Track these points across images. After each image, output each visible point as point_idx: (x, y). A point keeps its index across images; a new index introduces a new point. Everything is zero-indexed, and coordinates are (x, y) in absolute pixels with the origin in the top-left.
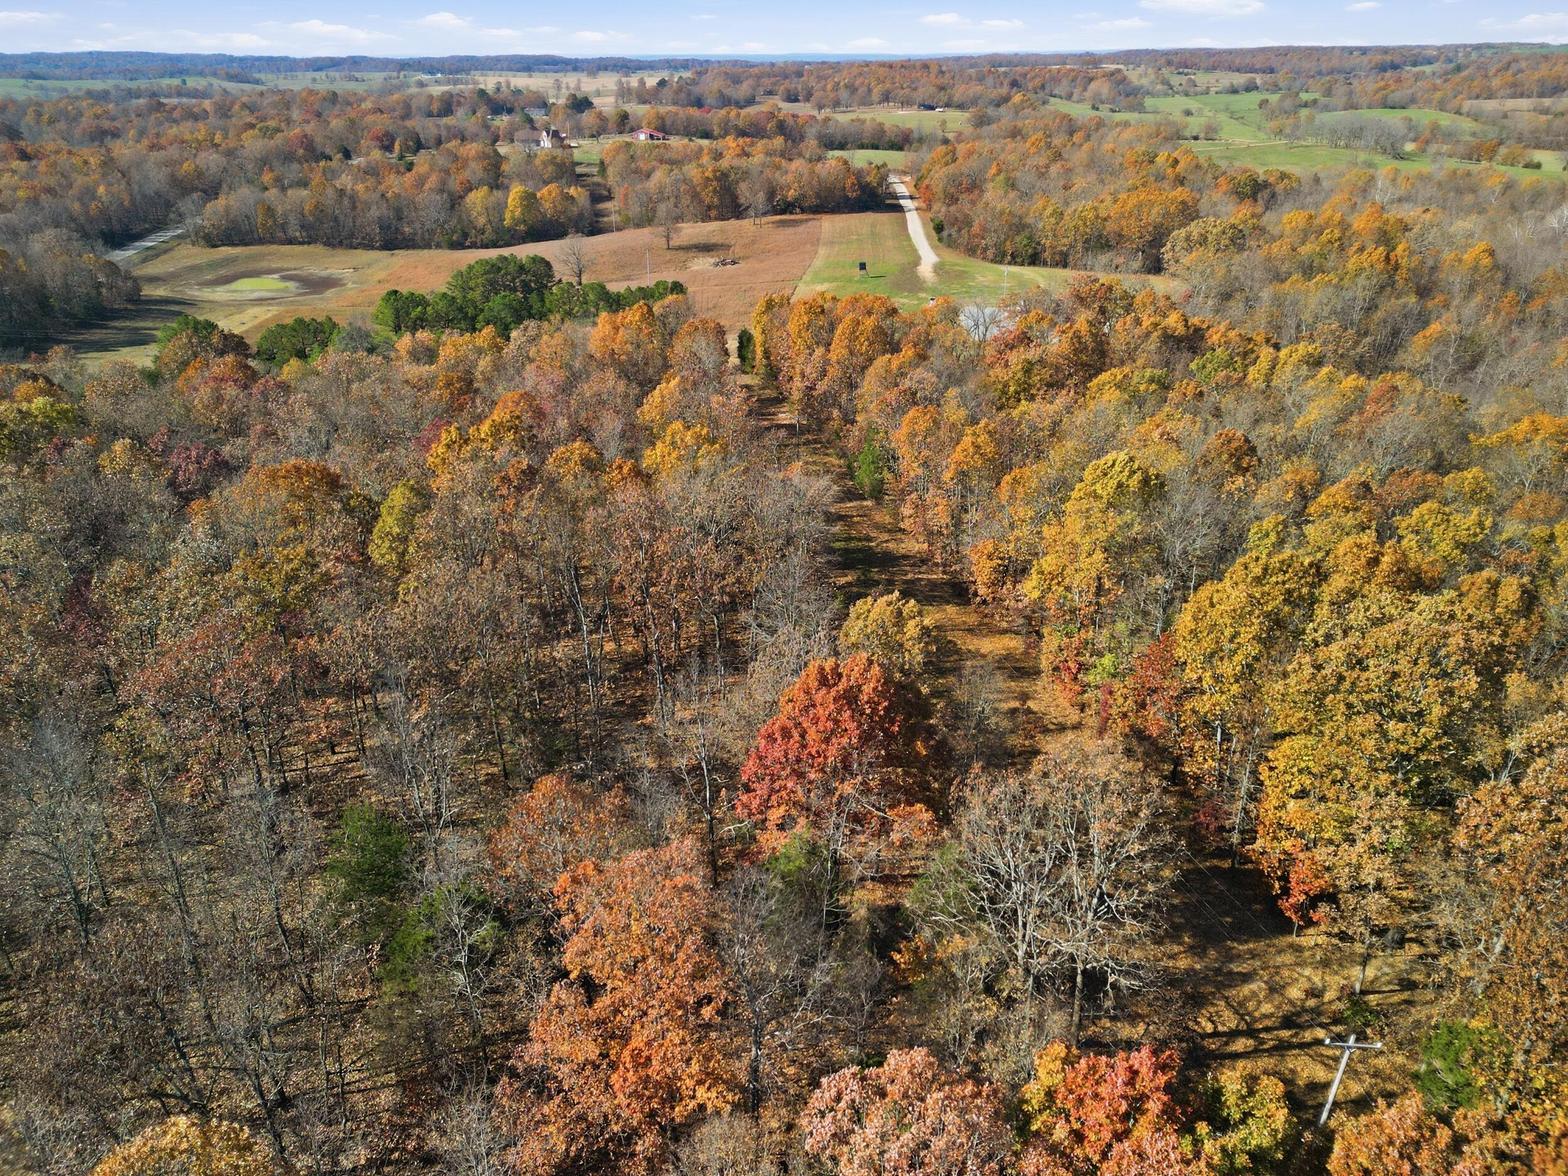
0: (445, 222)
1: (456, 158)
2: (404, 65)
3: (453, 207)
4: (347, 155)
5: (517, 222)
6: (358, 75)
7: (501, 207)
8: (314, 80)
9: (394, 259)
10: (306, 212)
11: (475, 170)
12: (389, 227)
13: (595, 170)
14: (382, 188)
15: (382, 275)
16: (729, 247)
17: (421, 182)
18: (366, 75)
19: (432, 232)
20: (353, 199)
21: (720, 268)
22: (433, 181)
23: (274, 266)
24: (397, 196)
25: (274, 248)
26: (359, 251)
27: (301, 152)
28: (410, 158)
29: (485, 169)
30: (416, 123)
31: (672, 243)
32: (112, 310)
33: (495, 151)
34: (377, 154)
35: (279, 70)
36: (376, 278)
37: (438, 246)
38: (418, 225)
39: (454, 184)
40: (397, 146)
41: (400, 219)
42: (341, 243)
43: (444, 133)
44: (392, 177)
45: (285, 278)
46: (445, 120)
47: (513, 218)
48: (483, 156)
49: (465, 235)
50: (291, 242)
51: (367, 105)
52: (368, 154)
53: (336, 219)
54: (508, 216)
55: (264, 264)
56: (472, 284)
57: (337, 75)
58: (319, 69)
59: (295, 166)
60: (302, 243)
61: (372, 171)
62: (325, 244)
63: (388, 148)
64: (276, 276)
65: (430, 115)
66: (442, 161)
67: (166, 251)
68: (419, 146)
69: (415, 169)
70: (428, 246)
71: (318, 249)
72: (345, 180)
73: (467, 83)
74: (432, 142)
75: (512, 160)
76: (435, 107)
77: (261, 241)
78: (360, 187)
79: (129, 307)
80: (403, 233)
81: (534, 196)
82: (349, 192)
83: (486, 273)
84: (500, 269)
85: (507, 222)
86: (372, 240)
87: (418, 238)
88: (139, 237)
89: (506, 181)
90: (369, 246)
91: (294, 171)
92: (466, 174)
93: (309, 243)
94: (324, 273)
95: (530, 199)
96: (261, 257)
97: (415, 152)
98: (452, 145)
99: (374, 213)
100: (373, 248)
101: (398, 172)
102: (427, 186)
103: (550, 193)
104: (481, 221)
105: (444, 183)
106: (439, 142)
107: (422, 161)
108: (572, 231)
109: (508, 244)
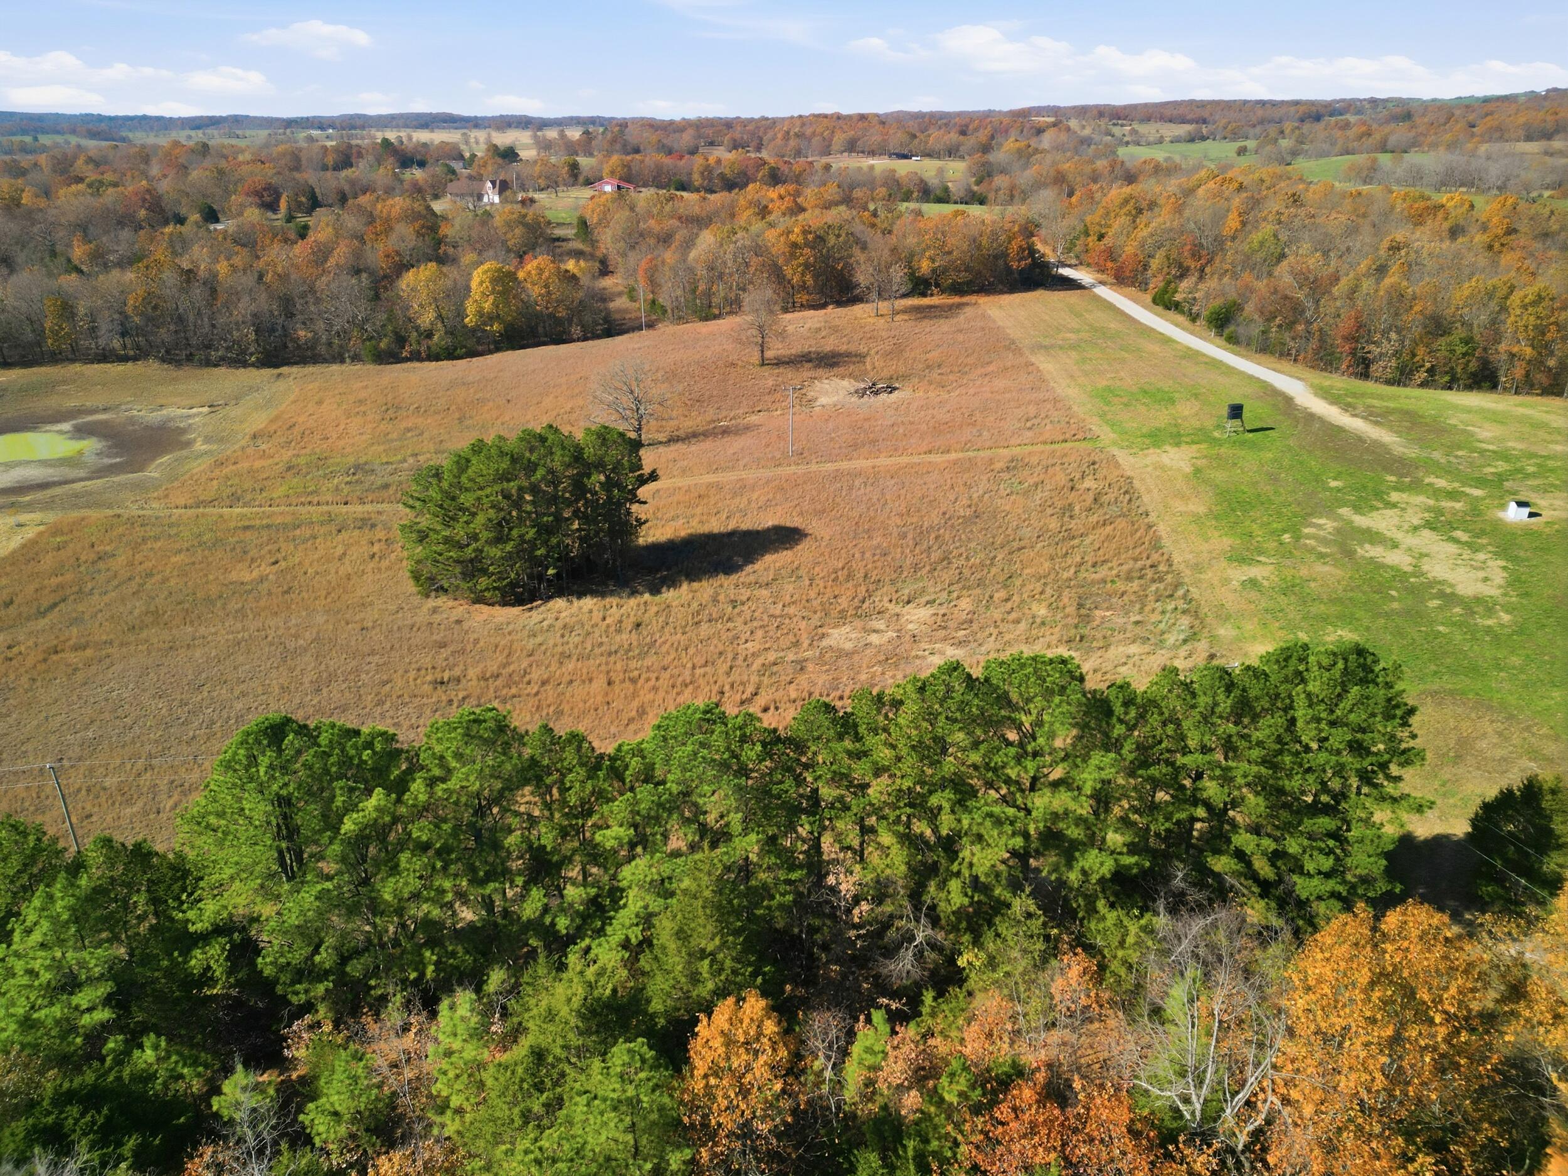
0: (366, 320)
1: (371, 219)
2: (290, 123)
3: (377, 297)
4: (211, 216)
5: (488, 318)
6: (239, 132)
7: (459, 294)
8: (190, 137)
9: (281, 385)
10: (129, 310)
11: (405, 236)
12: (273, 330)
13: (570, 232)
14: (261, 264)
15: (259, 421)
16: (860, 357)
17: (322, 254)
18: (248, 133)
19: (343, 334)
20: (212, 287)
21: (869, 400)
22: (341, 254)
23: (71, 404)
24: (283, 278)
25: (77, 367)
26: (222, 370)
27: (142, 213)
28: (302, 219)
29: (419, 234)
30: (310, 177)
31: (770, 352)
33: (429, 208)
34: (253, 214)
35: (152, 129)
36: (251, 426)
37: (356, 358)
38: (320, 325)
39: (377, 256)
40: (283, 204)
41: (290, 315)
42: (190, 358)
43: (347, 188)
44: (276, 246)
45: (81, 432)
46: (344, 173)
47: (480, 313)
48: (411, 216)
49: (401, 340)
50: (105, 357)
51: (247, 156)
52: (241, 214)
53: (181, 319)
54: (470, 308)
55: (53, 402)
56: (466, 499)
57: (215, 132)
58: (198, 128)
59: (126, 234)
60: (124, 359)
61: (246, 241)
62: (163, 360)
63: (271, 206)
64: (66, 426)
65: (325, 168)
66: (351, 221)
68: (314, 203)
69: (312, 237)
70: (338, 359)
71: (151, 368)
72: (199, 256)
73: (363, 138)
74: (332, 197)
75: (457, 222)
76: (330, 160)
77: (55, 358)
78: (222, 268)
80: (296, 340)
81: (512, 276)
82: (202, 272)
84: (532, 468)
85: (470, 321)
86: (243, 352)
87: (322, 349)
89: (451, 251)
90: (239, 361)
91: (124, 241)
92: (392, 243)
93: (135, 359)
94: (155, 417)
95: (505, 283)
96: (50, 387)
97: (310, 211)
98: (364, 200)
99: (244, 308)
100: (245, 364)
101: (286, 241)
102: (331, 262)
103: (541, 271)
104: (427, 318)
105: (358, 255)
106: (343, 199)
107: (322, 226)
108: (576, 331)
109: (472, 354)
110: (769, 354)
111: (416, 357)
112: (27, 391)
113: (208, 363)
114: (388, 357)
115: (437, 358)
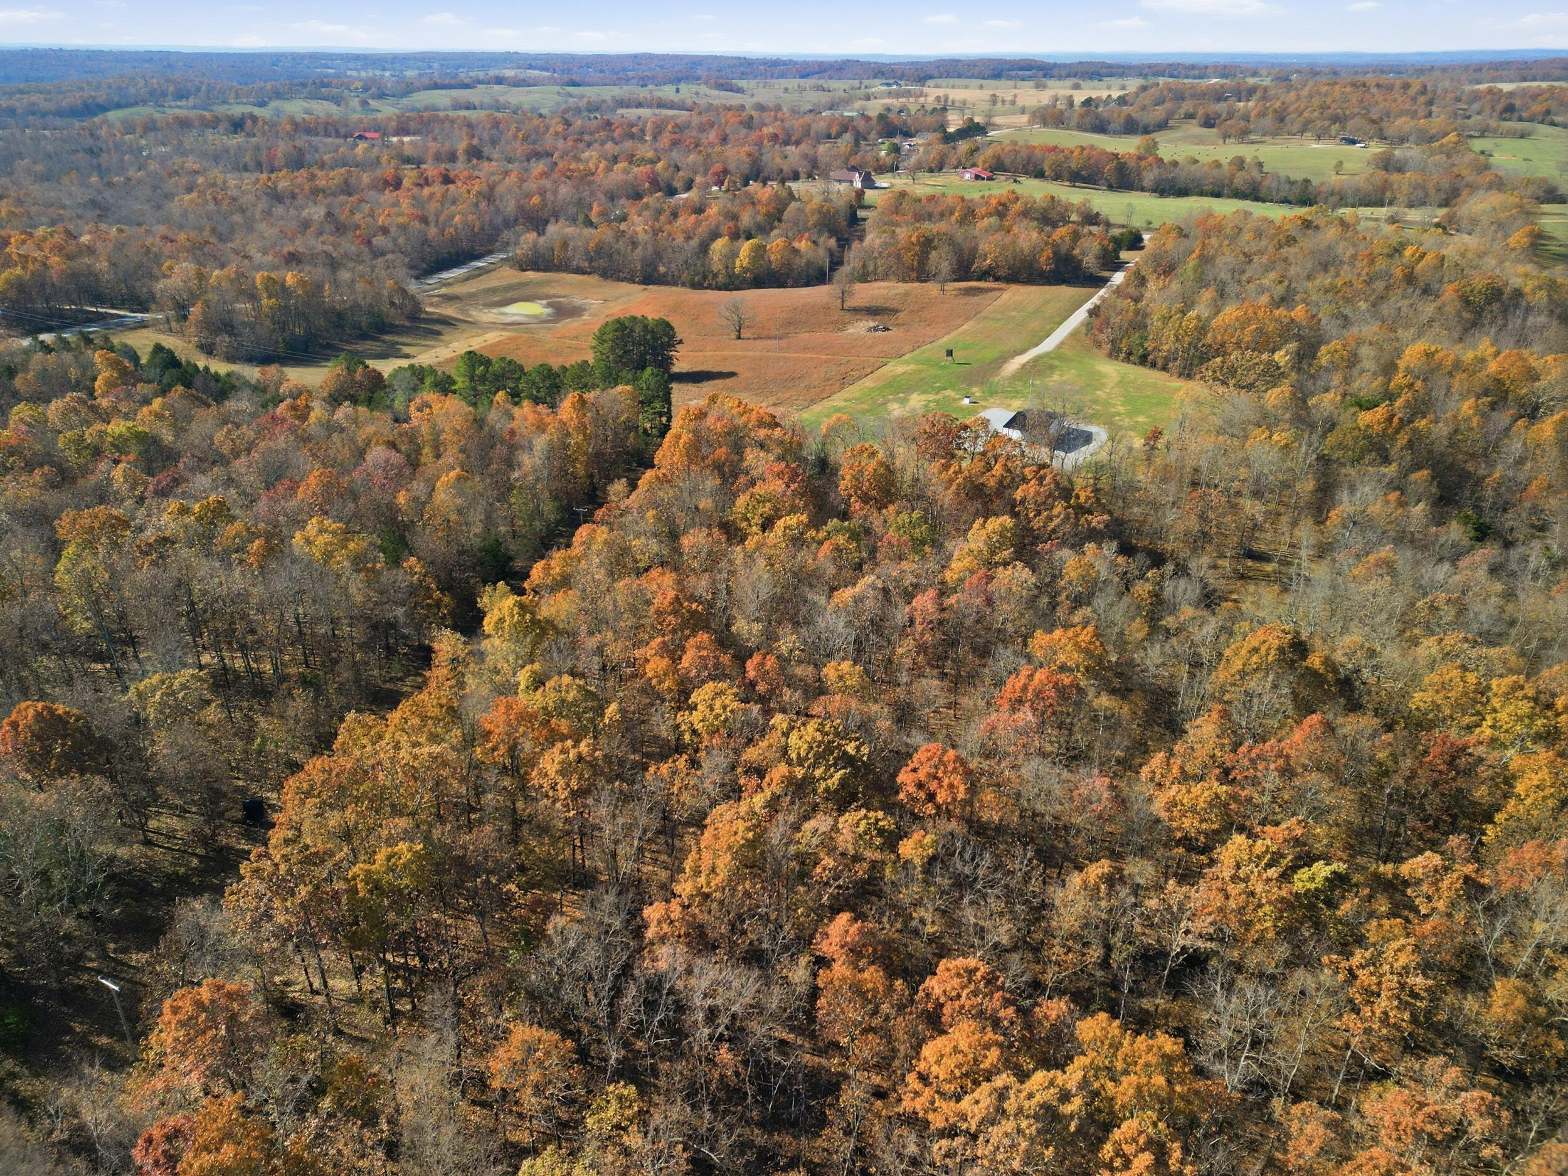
0: (692, 265)
3: (701, 253)
5: (745, 270)
7: (734, 255)
12: (650, 265)
15: (617, 309)
19: (681, 272)
23: (553, 292)
25: (564, 275)
26: (624, 284)
31: (847, 305)
32: (393, 326)
37: (683, 285)
38: (672, 265)
42: (613, 276)
45: (549, 305)
47: (743, 267)
49: (705, 277)
50: (578, 271)
54: (738, 263)
55: (545, 290)
60: (586, 273)
67: (488, 272)
70: (675, 284)
71: (594, 279)
77: (558, 268)
79: (407, 324)
80: (659, 271)
81: (764, 248)
83: (616, 330)
85: (737, 270)
86: (634, 275)
87: (670, 278)
88: (478, 257)
90: (631, 280)
93: (591, 274)
94: (579, 302)
95: (758, 253)
96: (548, 283)
99: (639, 252)
100: (634, 282)
103: (777, 246)
104: (718, 267)
108: (790, 282)
109: (738, 289)
110: (846, 306)
111: (709, 287)
112: (541, 284)
113: (619, 280)
114: (696, 286)
115: (719, 289)
